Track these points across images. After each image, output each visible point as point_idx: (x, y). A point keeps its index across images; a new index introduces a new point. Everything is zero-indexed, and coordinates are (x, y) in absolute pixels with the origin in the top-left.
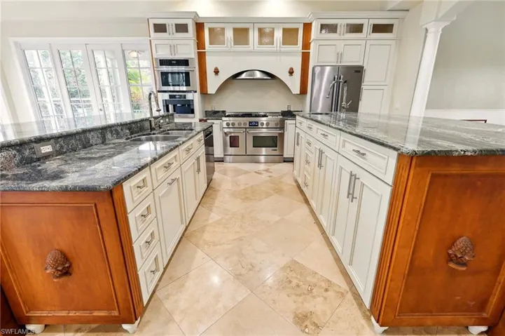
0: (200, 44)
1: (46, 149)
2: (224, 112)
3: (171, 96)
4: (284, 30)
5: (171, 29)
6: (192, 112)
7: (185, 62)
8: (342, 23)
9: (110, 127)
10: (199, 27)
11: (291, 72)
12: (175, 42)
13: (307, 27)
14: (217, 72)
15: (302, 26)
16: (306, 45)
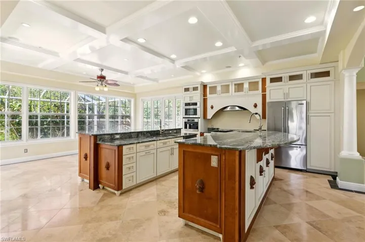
0: (205, 94)
1: (118, 136)
2: (218, 129)
3: (188, 120)
4: (250, 83)
5: (191, 90)
6: (197, 128)
7: (196, 104)
8: (285, 76)
9: (141, 132)
10: (205, 87)
11: (256, 106)
12: (192, 95)
13: (264, 80)
14: (212, 107)
15: (261, 79)
16: (264, 90)
